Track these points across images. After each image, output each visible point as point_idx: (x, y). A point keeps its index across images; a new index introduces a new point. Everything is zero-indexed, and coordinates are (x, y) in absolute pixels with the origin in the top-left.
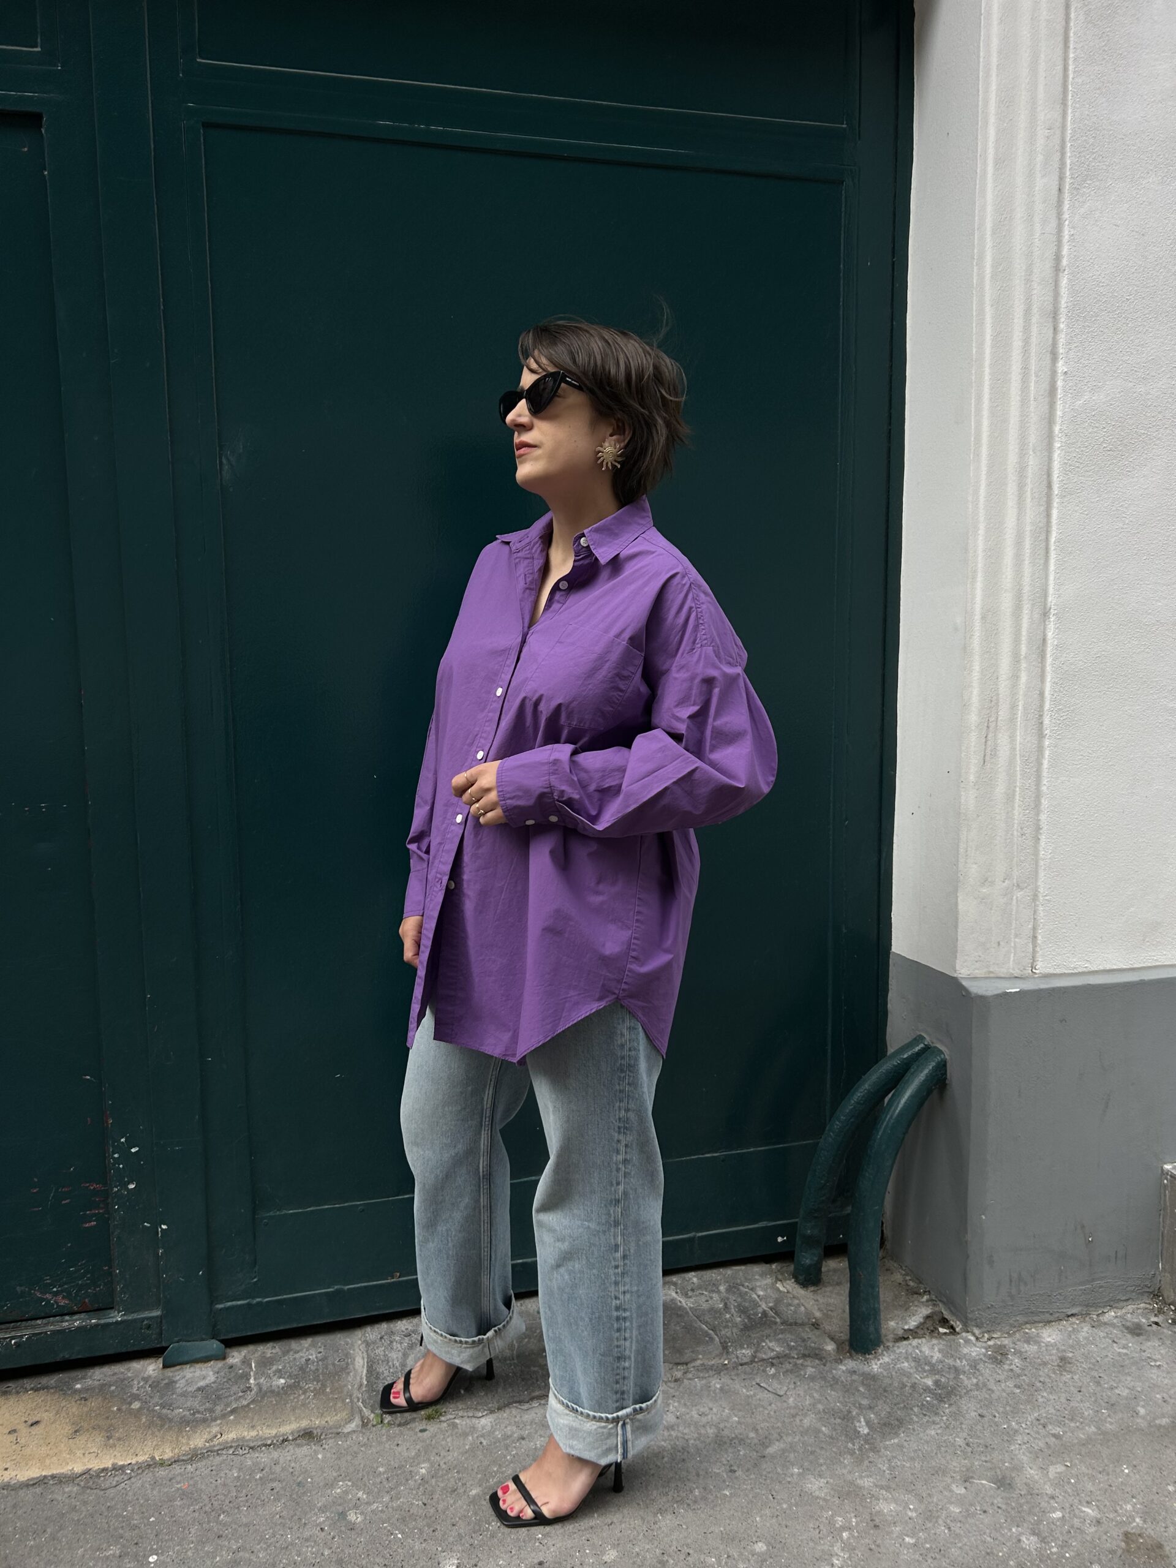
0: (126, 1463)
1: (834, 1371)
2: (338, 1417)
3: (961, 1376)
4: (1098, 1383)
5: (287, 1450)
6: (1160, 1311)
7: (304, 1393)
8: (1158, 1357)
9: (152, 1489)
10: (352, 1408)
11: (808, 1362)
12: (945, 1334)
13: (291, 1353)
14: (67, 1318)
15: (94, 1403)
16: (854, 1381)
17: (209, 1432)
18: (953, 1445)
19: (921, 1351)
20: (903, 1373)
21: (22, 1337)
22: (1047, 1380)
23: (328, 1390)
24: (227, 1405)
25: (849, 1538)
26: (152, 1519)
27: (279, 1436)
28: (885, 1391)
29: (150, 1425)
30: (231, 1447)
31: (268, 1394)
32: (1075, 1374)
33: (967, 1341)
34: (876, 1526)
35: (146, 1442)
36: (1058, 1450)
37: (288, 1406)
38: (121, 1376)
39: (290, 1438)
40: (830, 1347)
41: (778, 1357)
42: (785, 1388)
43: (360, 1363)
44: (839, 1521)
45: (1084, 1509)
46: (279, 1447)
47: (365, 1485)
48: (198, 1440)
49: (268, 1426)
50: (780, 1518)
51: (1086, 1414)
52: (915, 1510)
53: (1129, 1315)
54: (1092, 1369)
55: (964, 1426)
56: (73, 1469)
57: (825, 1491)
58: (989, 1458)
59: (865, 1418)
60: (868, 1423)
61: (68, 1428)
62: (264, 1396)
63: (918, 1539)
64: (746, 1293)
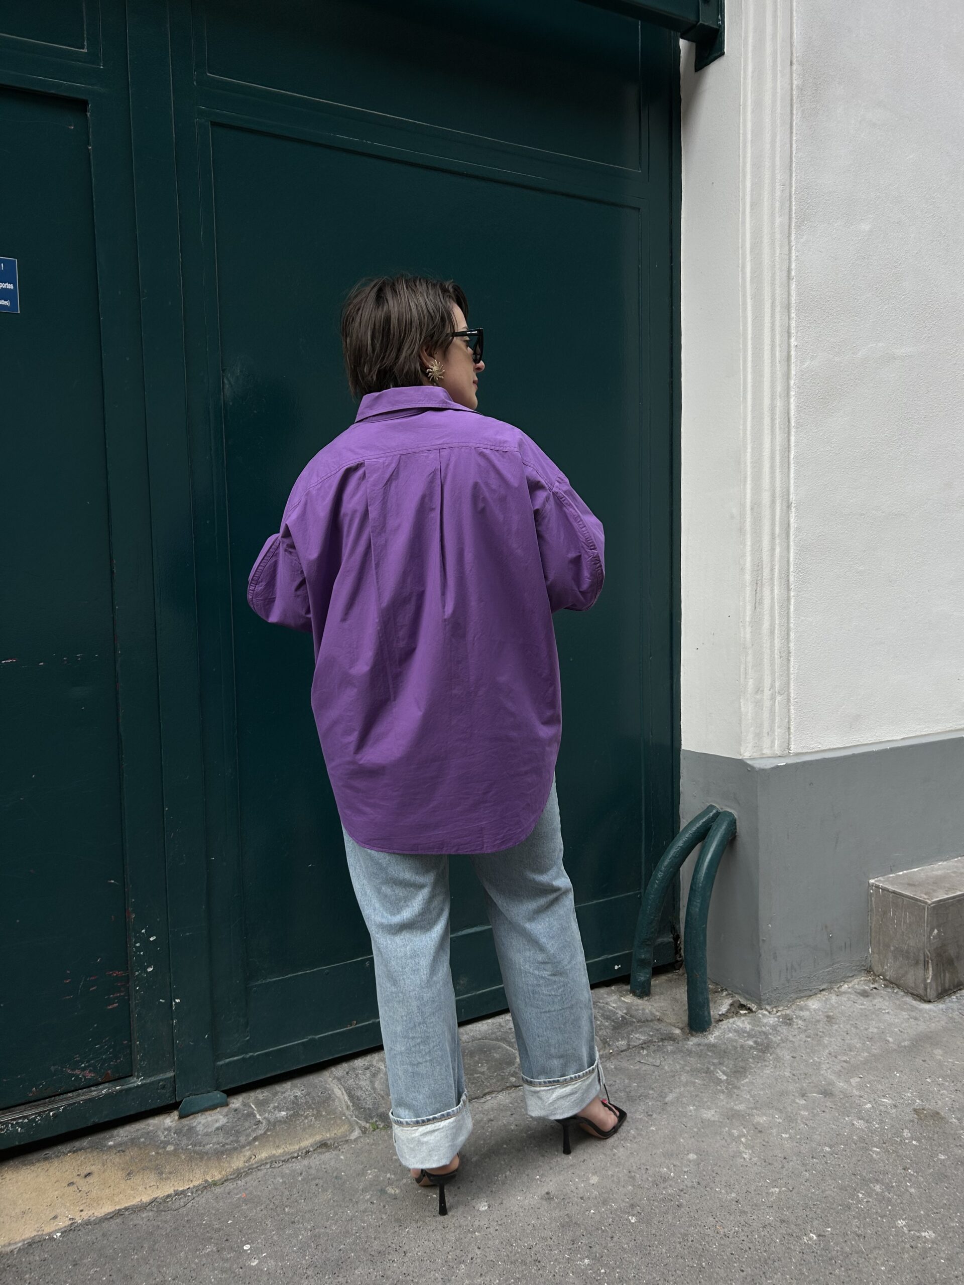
0: (185, 1188)
1: (686, 1046)
2: (342, 1130)
3: (770, 1036)
5: (313, 1158)
6: (874, 981)
8: (884, 1007)
9: (218, 1202)
10: (350, 1122)
11: (666, 1043)
12: (745, 1013)
13: (279, 1094)
14: (93, 1088)
15: (133, 1152)
16: (702, 1050)
17: (244, 1156)
18: (784, 1076)
19: (736, 1026)
20: (731, 1040)
21: (58, 1108)
22: (824, 1030)
23: (324, 1113)
24: (248, 1135)
25: (746, 1141)
26: (230, 1222)
27: (302, 1150)
28: (725, 1052)
29: (191, 1159)
30: (266, 1163)
31: (277, 1123)
32: (841, 1024)
33: (764, 1015)
34: (760, 1132)
35: (194, 1172)
36: (850, 1070)
37: (298, 1128)
38: (145, 1131)
39: (311, 1149)
40: (677, 1031)
41: (645, 1043)
42: (658, 1061)
43: (339, 1092)
44: (735, 1132)
45: (883, 1100)
46: (306, 1157)
48: (238, 1162)
49: (290, 1144)
50: (696, 1137)
51: (858, 1046)
52: (780, 1117)
53: (856, 986)
54: (849, 1020)
55: (786, 1065)
56: (141, 1200)
57: (717, 1116)
58: (810, 1081)
59: (721, 1071)
60: (724, 1073)
61: (120, 1173)
62: (274, 1125)
63: (790, 1134)
64: (604, 1006)
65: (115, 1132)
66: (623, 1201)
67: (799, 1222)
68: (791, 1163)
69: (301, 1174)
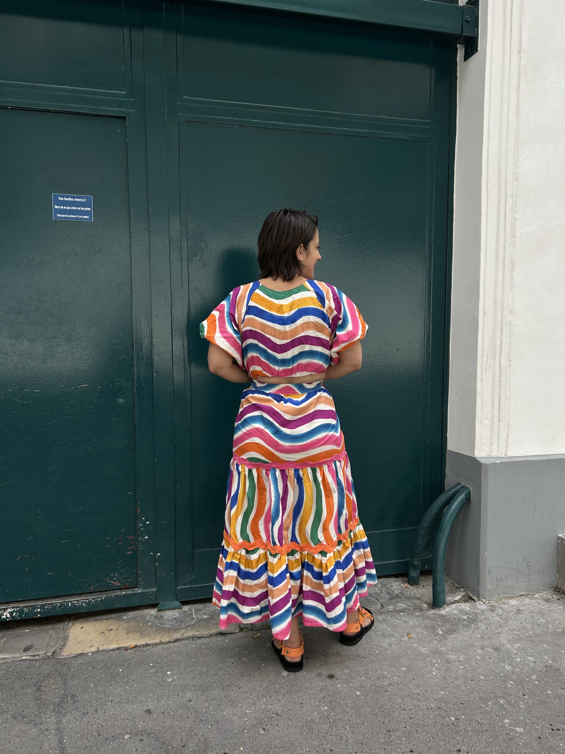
0: (150, 643)
1: (427, 614)
4: (533, 618)
5: (213, 639)
6: (558, 594)
8: (556, 609)
9: (163, 651)
11: (416, 611)
12: (470, 601)
13: (208, 607)
14: (119, 591)
15: (133, 623)
16: (435, 617)
18: (476, 637)
19: (461, 607)
20: (455, 614)
21: (102, 597)
22: (512, 616)
24: (187, 623)
25: (438, 666)
26: (165, 660)
27: (209, 634)
28: (448, 620)
30: (191, 638)
32: (524, 615)
33: (480, 604)
34: (448, 663)
35: (157, 636)
36: (517, 640)
37: (210, 624)
38: (141, 614)
39: (213, 635)
40: (425, 606)
41: (404, 609)
42: (408, 619)
44: (434, 661)
45: (529, 658)
46: (210, 638)
48: (177, 635)
49: (204, 631)
50: (410, 660)
51: (529, 628)
52: (463, 658)
53: (545, 595)
54: (530, 613)
56: (130, 645)
57: (427, 651)
58: (490, 641)
59: (440, 629)
60: (442, 630)
61: (124, 631)
62: (200, 621)
63: (465, 667)
64: (389, 587)
65: (128, 613)
66: (357, 684)
67: (448, 710)
68: (458, 681)
69: (205, 645)
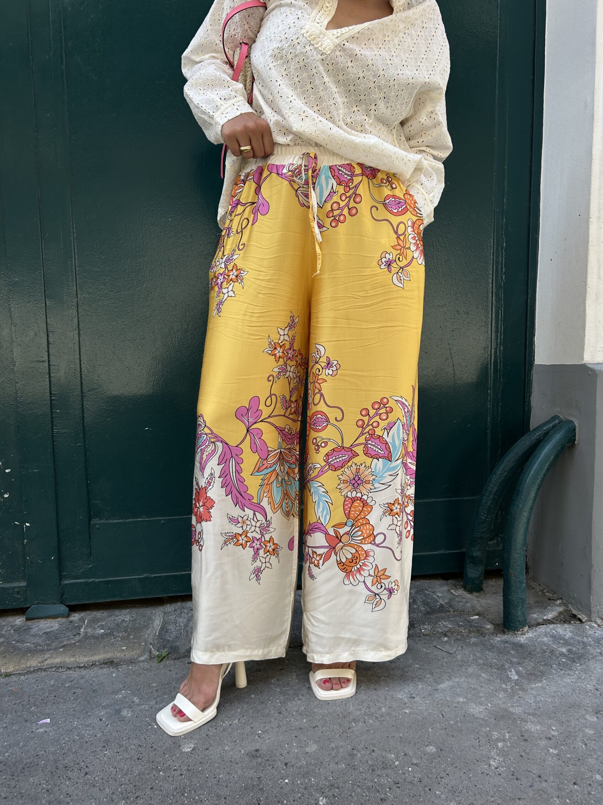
1: (491, 641)
2: (135, 653)
5: (92, 670)
7: (115, 638)
10: (145, 648)
13: (114, 616)
16: (506, 647)
19: (556, 632)
20: (544, 643)
23: (131, 637)
25: (503, 747)
28: (530, 654)
30: (55, 667)
31: (90, 638)
39: (97, 664)
40: (489, 626)
41: (450, 631)
42: (455, 649)
43: (157, 624)
47: (140, 694)
48: (33, 662)
49: (84, 656)
50: (447, 731)
57: (484, 714)
66: (326, 778)
